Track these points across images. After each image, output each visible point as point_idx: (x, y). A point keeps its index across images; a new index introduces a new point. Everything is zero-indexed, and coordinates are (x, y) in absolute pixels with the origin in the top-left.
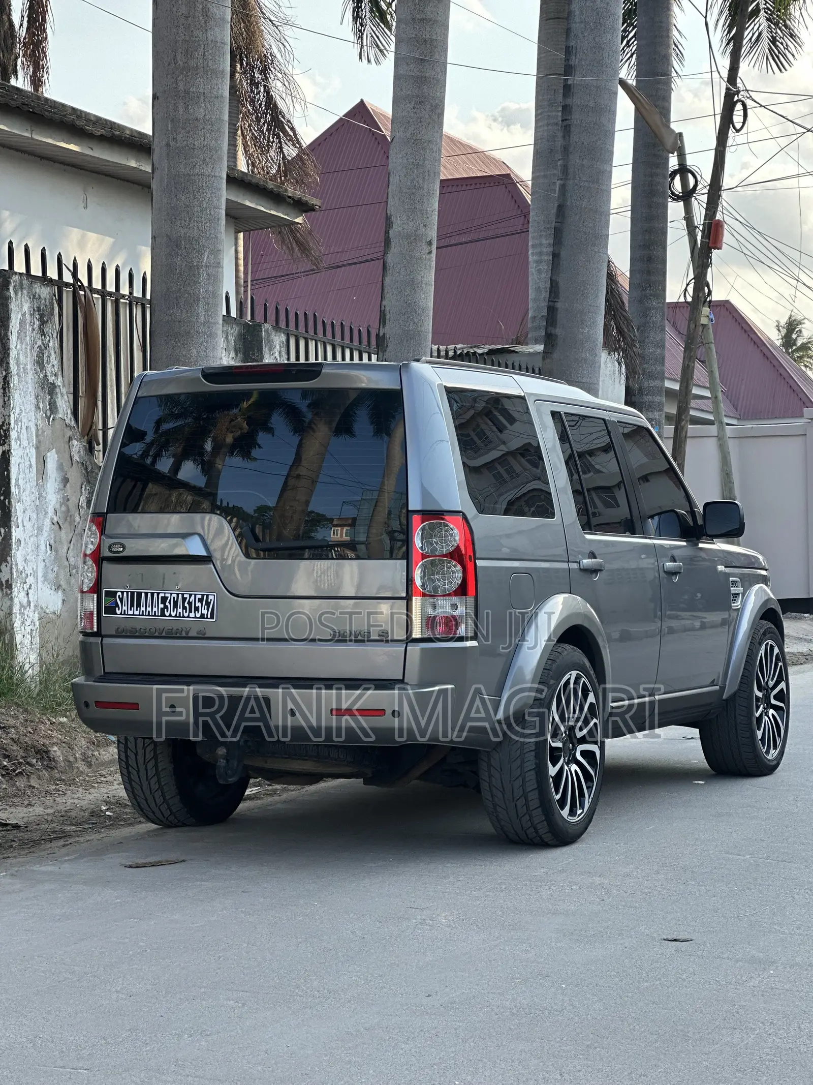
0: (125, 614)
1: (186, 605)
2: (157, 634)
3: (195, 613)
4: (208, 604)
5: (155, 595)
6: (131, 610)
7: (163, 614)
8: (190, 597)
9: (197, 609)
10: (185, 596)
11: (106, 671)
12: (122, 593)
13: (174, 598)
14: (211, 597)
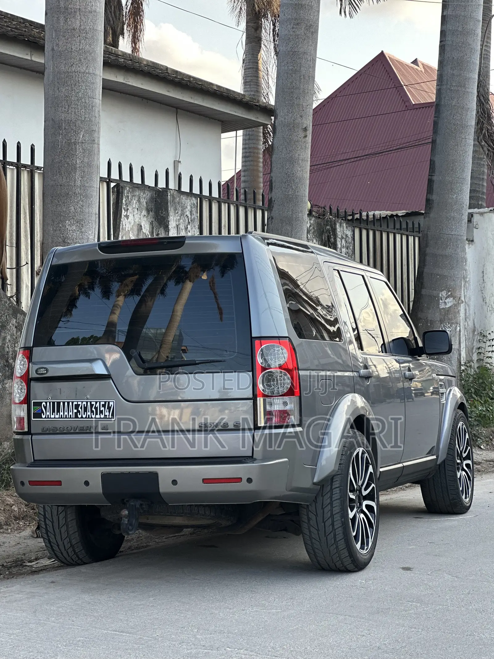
0: (48, 418)
1: (93, 409)
2: (72, 431)
3: (100, 415)
4: (109, 408)
5: (71, 403)
6: (53, 414)
7: (76, 417)
8: (96, 404)
9: (101, 412)
10: (92, 403)
11: (35, 459)
12: (46, 403)
13: (84, 405)
14: (111, 403)
